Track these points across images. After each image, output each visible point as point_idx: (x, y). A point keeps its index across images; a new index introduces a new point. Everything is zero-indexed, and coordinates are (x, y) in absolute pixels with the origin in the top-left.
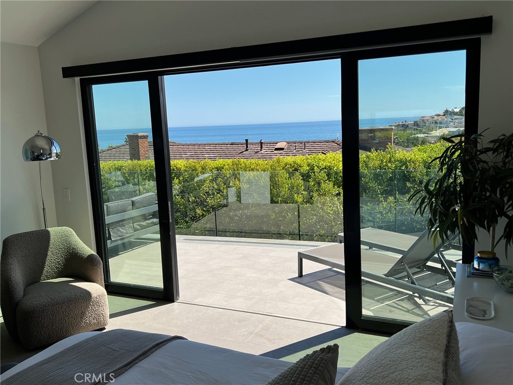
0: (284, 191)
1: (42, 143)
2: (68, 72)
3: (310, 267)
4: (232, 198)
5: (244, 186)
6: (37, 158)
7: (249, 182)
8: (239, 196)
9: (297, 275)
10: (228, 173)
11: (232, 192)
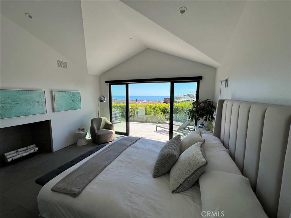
0: (148, 112)
1: (102, 98)
2: (107, 82)
3: (159, 129)
4: (136, 114)
5: (139, 111)
6: (101, 101)
7: (140, 110)
8: (137, 114)
9: (155, 131)
10: (134, 107)
11: (136, 112)
